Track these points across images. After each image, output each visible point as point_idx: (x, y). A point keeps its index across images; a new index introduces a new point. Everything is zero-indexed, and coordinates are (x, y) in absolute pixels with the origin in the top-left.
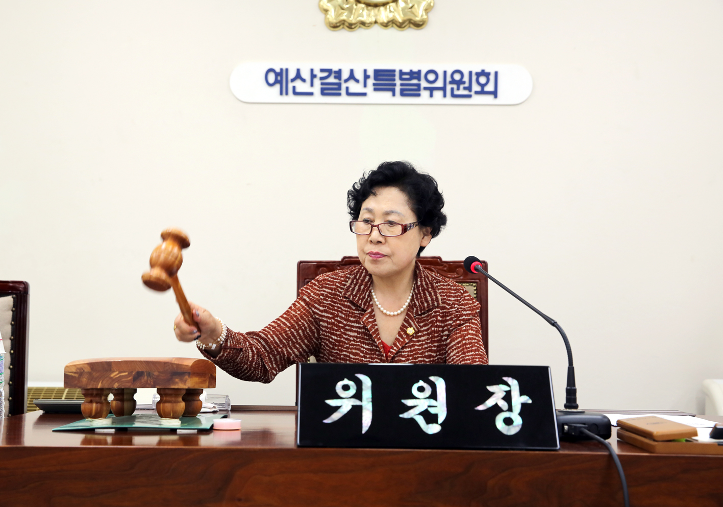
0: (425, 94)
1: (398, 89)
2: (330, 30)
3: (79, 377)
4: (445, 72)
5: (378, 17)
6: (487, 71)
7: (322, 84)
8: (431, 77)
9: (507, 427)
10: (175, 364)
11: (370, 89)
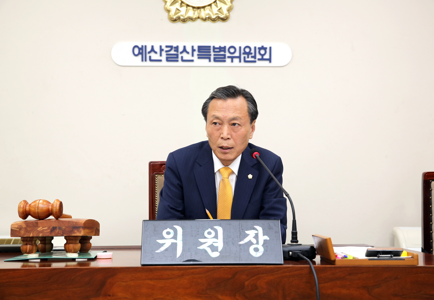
0: (228, 60)
1: (212, 57)
2: (171, 22)
3: (19, 231)
4: (240, 48)
5: (200, 15)
6: (265, 46)
7: (167, 55)
8: (232, 50)
9: (255, 253)
10: (74, 222)
11: (195, 57)
